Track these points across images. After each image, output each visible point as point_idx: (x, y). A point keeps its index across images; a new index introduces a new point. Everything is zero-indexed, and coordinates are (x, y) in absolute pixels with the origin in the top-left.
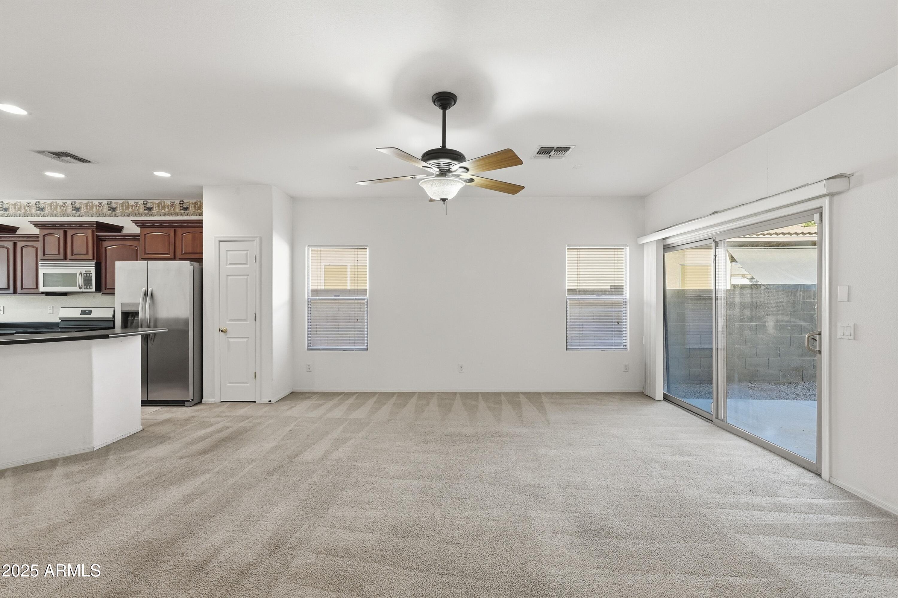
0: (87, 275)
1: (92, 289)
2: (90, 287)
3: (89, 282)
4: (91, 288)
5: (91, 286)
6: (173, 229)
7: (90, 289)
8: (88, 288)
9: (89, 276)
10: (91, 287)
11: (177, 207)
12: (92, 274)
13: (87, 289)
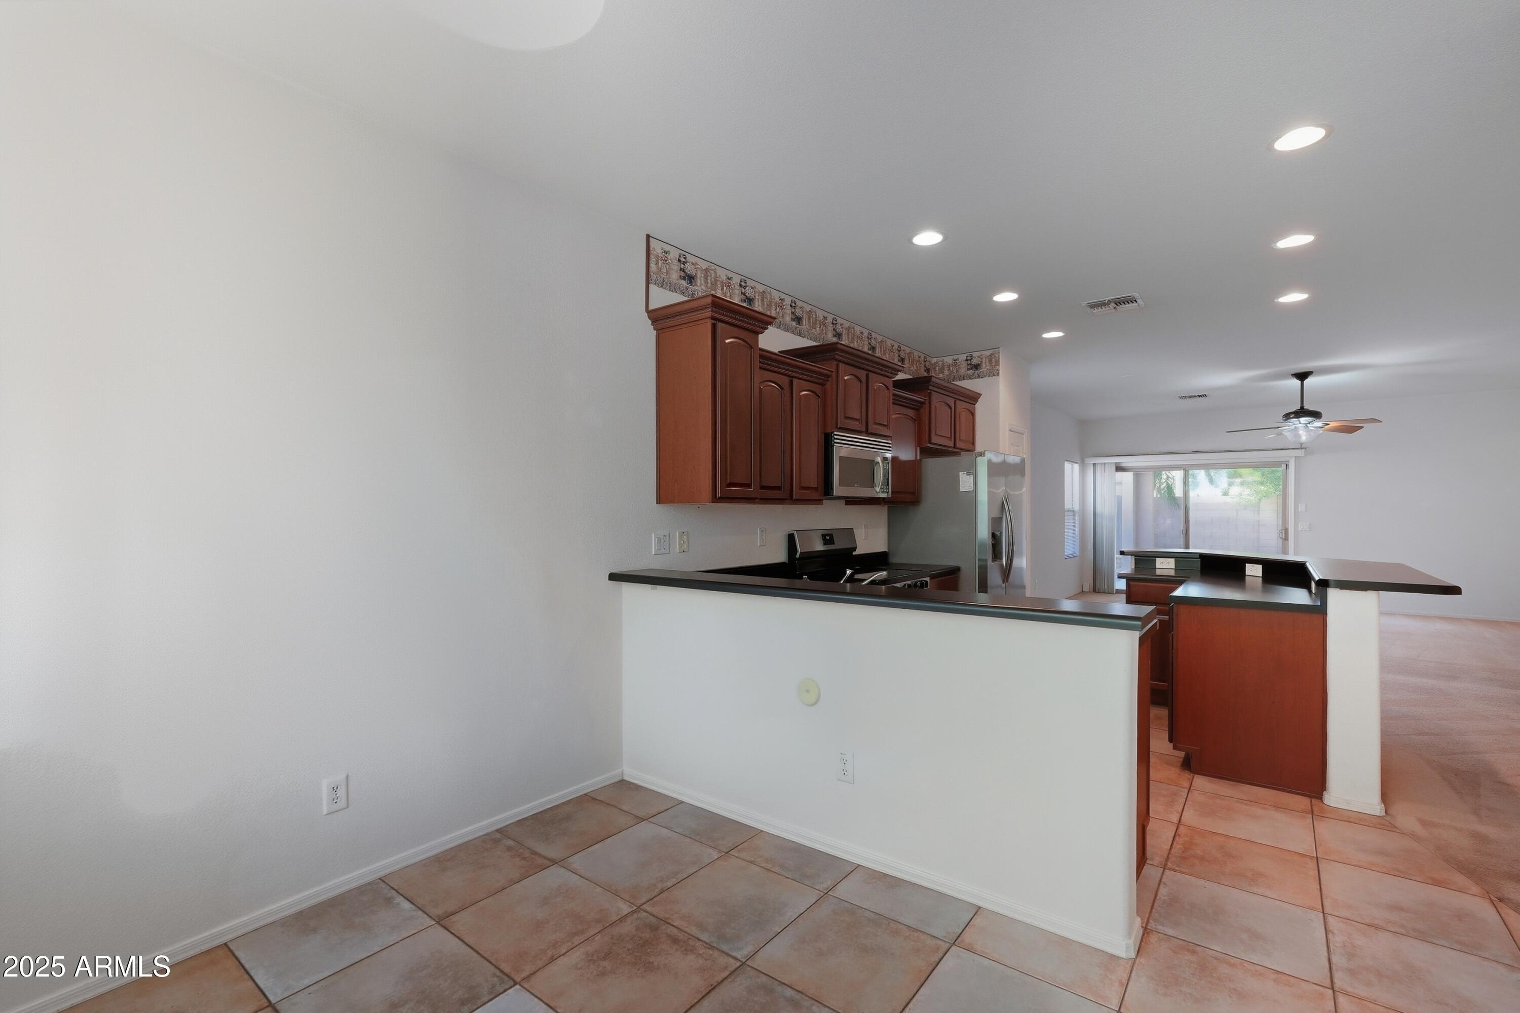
6: (954, 400)
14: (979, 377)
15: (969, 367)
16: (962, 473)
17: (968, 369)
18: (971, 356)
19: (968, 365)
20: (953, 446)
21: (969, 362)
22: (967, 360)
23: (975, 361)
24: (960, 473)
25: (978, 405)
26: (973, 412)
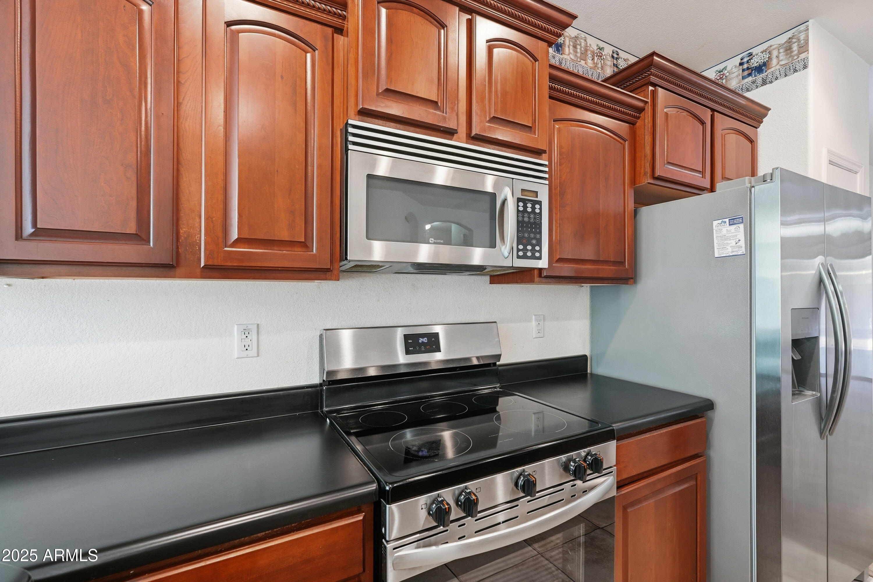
0: (525, 207)
1: (540, 258)
2: (533, 251)
3: (533, 233)
4: (537, 254)
5: (537, 248)
7: (533, 257)
8: (529, 254)
9: (533, 208)
10: (538, 251)
11: (735, 75)
12: (540, 203)
13: (525, 257)
14: (764, 82)
15: (746, 73)
16: (720, 221)
17: (744, 78)
18: (750, 54)
19: (743, 70)
20: (709, 186)
21: (745, 66)
22: (741, 64)
23: (755, 62)
24: (715, 223)
25: (762, 129)
26: (753, 138)
